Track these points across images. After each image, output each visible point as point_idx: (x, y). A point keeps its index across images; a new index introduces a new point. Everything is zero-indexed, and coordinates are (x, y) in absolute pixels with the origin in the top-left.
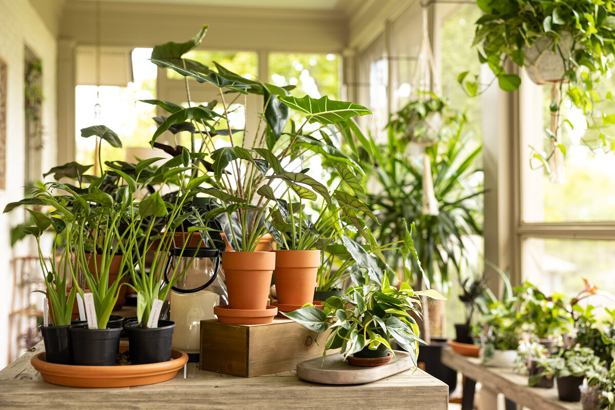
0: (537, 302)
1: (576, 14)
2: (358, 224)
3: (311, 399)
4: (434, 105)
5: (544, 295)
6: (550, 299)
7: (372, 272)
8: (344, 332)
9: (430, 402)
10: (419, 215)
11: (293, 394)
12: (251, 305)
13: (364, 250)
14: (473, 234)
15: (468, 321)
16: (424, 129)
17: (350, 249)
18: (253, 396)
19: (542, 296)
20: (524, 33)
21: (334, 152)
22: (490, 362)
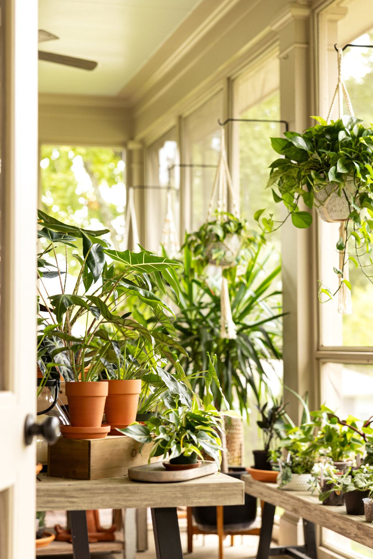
0: (332, 426)
1: (357, 166)
2: (171, 358)
3: (141, 493)
4: (232, 227)
5: (338, 419)
6: (343, 423)
7: (183, 397)
8: (165, 443)
9: (230, 495)
10: (218, 339)
11: (128, 490)
12: (90, 424)
13: (175, 379)
14: (272, 358)
15: (267, 447)
16: (222, 252)
17: (164, 378)
18: (98, 491)
19: (336, 419)
20: (312, 180)
21: (148, 295)
22: (288, 485)
